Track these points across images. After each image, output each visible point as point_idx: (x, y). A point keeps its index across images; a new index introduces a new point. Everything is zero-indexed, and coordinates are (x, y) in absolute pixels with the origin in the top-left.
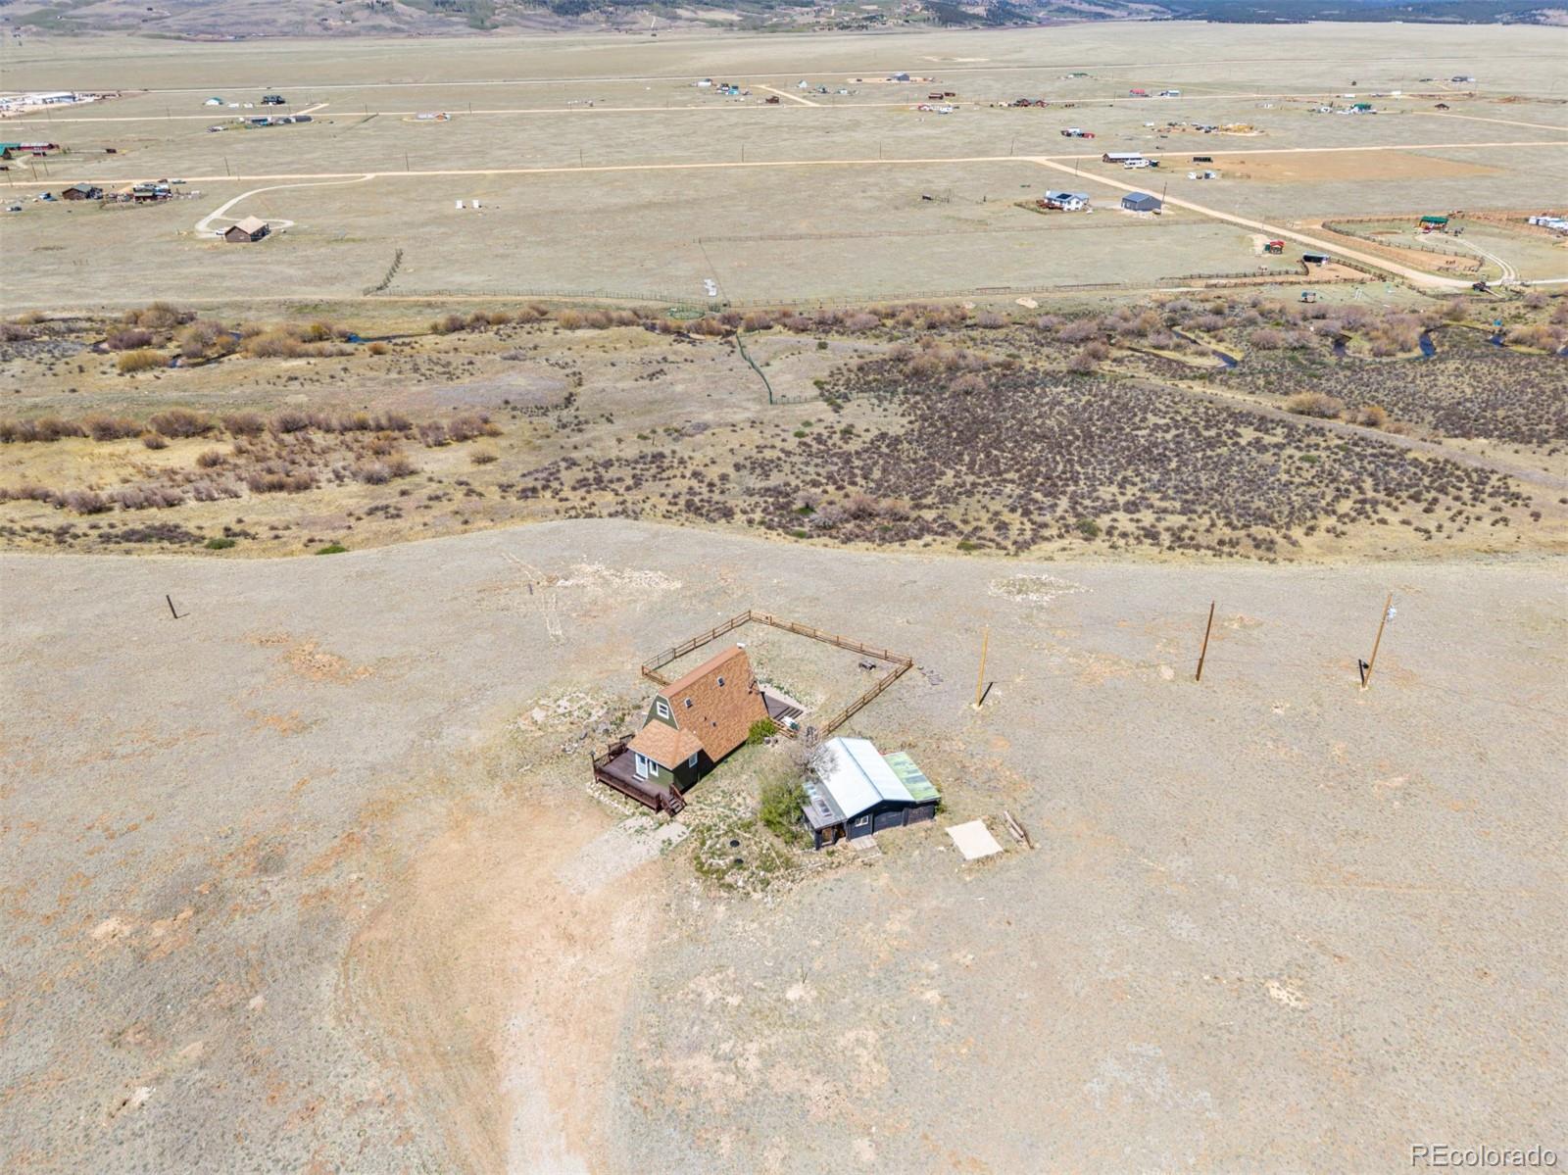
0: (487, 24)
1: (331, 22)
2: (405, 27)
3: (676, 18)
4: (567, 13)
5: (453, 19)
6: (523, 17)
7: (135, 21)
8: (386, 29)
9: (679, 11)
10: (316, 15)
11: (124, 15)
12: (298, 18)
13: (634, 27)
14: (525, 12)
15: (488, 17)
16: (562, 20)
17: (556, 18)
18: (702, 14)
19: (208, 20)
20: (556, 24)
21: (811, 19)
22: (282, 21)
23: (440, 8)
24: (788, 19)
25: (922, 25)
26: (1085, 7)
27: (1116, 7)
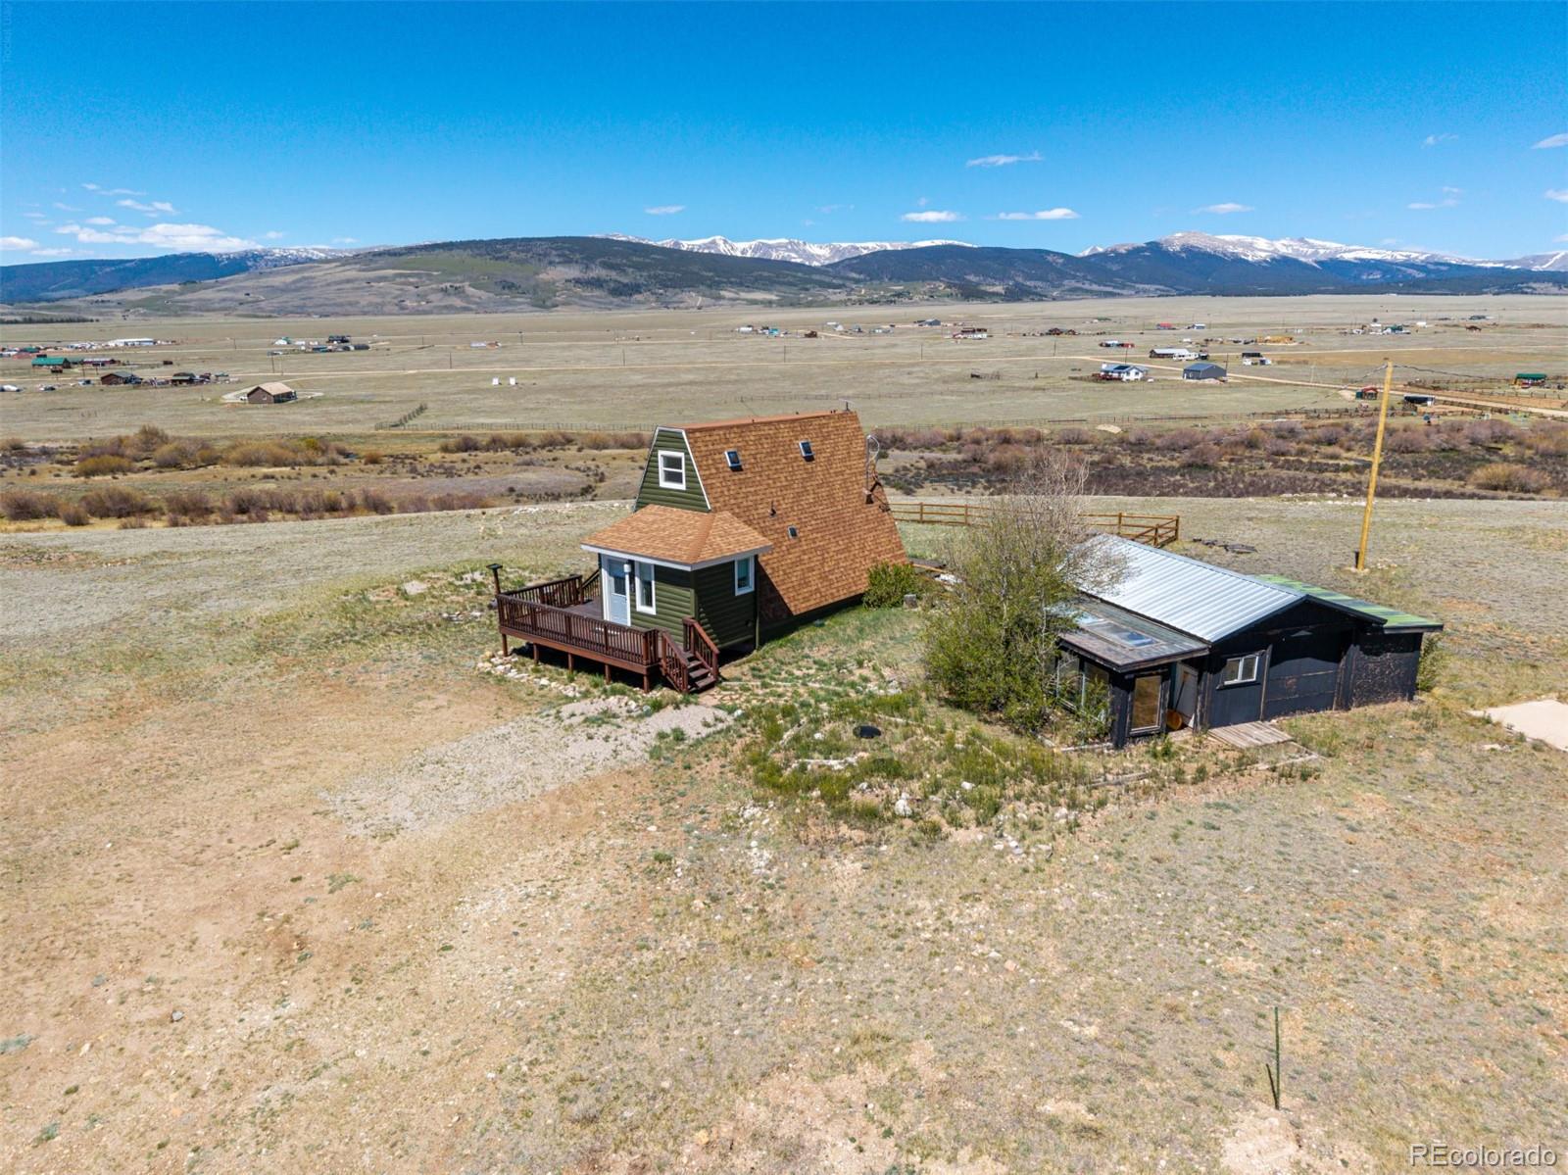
0: (548, 303)
1: (408, 303)
2: (473, 306)
3: (720, 298)
4: (621, 294)
5: (518, 300)
6: (581, 298)
7: (233, 305)
8: (456, 308)
9: (723, 293)
10: (395, 298)
11: (224, 300)
12: (379, 300)
13: (681, 305)
14: (584, 294)
15: (550, 298)
16: (616, 300)
17: (611, 299)
18: (743, 295)
19: (298, 302)
20: (611, 303)
21: (843, 296)
22: (363, 303)
23: (506, 291)
24: (822, 298)
25: (946, 299)
26: (1095, 287)
27: (1124, 287)
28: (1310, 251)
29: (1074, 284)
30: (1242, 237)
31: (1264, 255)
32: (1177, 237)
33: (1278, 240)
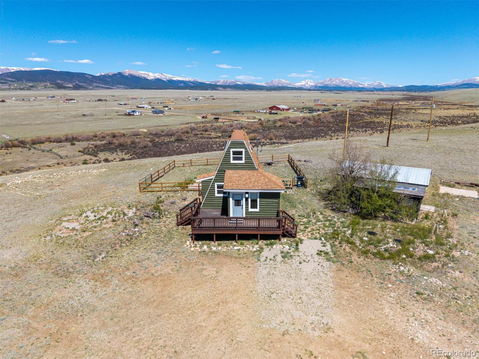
21: (7, 87)
25: (51, 88)
26: (104, 86)
27: (113, 86)
28: (165, 77)
29: (96, 84)
30: (145, 72)
31: (152, 78)
32: (127, 72)
33: (155, 73)
